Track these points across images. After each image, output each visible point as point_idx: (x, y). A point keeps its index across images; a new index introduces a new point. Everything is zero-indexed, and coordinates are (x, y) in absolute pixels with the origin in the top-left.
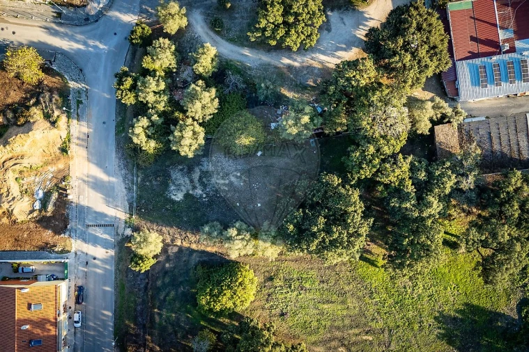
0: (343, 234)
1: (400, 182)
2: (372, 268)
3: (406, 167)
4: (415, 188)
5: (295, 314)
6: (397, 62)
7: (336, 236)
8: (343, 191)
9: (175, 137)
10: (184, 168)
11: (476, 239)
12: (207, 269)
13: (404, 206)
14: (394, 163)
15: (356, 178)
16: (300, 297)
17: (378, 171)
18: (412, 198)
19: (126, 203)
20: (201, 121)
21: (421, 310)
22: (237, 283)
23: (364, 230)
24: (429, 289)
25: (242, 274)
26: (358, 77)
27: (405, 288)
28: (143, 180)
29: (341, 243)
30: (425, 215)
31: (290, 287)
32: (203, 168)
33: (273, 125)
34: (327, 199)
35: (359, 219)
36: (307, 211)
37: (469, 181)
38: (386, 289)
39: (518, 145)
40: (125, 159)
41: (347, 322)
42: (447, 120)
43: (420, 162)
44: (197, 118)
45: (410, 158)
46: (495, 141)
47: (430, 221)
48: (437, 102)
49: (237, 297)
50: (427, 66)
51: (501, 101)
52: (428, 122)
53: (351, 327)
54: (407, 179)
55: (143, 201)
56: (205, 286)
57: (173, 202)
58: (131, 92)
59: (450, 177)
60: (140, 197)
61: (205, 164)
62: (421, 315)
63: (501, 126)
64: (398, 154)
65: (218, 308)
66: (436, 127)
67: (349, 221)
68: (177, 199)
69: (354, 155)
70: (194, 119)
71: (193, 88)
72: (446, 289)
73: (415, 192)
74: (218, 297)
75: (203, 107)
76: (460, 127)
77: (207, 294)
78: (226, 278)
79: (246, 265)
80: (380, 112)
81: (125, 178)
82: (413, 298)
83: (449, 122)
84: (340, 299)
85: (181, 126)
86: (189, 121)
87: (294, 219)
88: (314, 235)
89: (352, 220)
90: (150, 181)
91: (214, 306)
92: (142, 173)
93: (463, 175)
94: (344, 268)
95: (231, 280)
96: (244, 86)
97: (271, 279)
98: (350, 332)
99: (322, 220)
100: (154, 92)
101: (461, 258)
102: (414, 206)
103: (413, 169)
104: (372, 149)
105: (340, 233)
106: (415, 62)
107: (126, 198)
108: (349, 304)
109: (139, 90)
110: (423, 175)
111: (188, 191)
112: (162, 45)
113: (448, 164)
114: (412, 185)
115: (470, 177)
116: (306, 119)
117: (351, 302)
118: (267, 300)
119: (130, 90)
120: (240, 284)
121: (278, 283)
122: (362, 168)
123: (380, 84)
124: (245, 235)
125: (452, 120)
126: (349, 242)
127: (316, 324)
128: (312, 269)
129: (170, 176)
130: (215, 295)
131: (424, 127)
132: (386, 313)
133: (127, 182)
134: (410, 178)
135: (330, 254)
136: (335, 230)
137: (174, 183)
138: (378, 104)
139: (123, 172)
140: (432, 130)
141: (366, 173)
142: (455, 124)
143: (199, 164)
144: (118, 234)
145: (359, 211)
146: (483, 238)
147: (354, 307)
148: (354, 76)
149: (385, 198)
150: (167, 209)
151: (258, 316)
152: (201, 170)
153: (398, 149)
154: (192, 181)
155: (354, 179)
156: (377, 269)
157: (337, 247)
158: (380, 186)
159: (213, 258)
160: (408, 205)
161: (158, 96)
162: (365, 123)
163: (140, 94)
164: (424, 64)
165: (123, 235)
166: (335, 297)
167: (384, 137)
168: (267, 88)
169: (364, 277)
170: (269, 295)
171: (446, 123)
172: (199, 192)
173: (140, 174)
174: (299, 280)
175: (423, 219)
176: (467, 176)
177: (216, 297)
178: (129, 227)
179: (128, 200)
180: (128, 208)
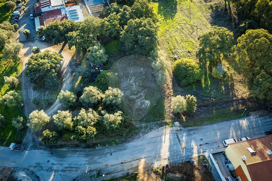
16: (178, 49)
19: (160, 129)
39: (99, 6)
40: (132, 135)
46: (99, 11)
53: (183, 33)
81: (144, 133)
85: (106, 98)
107: (157, 130)
121: (176, 56)
132: (173, 26)
133: (147, 131)
139: (141, 135)
144: (181, 130)
147: (175, 34)
165: (180, 127)
178: (174, 124)
179: (158, 128)
180: (162, 127)
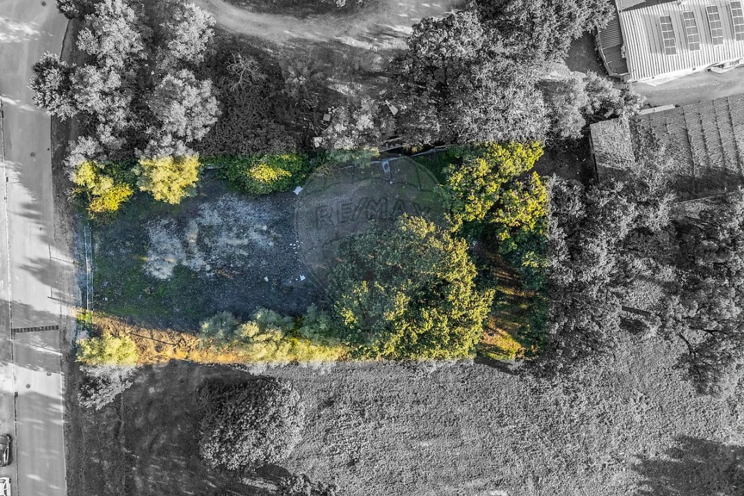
0: (442, 322)
1: (539, 223)
2: (498, 375)
3: (546, 195)
4: (565, 232)
5: (373, 460)
6: (519, 11)
7: (428, 326)
8: (437, 244)
9: (142, 169)
10: (170, 224)
11: (679, 316)
12: (219, 392)
13: (546, 264)
14: (525, 190)
15: (460, 222)
16: (380, 430)
17: (498, 206)
18: (561, 248)
19: (77, 288)
20: (190, 139)
21: (587, 441)
22: (267, 418)
23: (480, 312)
24: (598, 404)
25: (274, 401)
26: (452, 41)
27: (557, 404)
28: (103, 248)
29: (439, 339)
30: (586, 277)
31: (362, 415)
32: (203, 221)
33: (317, 141)
34: (412, 260)
35: (469, 293)
36: (376, 284)
37: (660, 213)
38: (525, 407)
39: (736, 147)
40: (72, 213)
41: (462, 468)
42: (610, 113)
43: (570, 186)
44: (181, 133)
45: (553, 180)
46: (696, 144)
47: (596, 289)
48: (593, 80)
49: (268, 442)
50: (571, 17)
51: (698, 78)
52: (579, 117)
53: (470, 477)
54: (549, 218)
55: (106, 284)
56: (213, 424)
57: (156, 282)
58: (61, 94)
59: (625, 208)
60: (99, 278)
61: (206, 213)
62: (587, 449)
63: (704, 116)
64: (531, 172)
65: (235, 463)
66: (593, 127)
67: (451, 297)
68: (162, 277)
69: (452, 179)
70: (175, 136)
71: (169, 83)
72: (626, 401)
73: (566, 238)
74: (235, 443)
75: (189, 113)
76: (634, 124)
77: (214, 438)
78: (247, 410)
79: (285, 381)
80: (494, 97)
81: (73, 245)
82: (572, 421)
83: (615, 116)
84: (449, 429)
85: (152, 150)
86: (168, 140)
87: (353, 300)
88: (390, 328)
89: (457, 295)
90: (116, 249)
91: (229, 460)
92: (101, 236)
93: (647, 204)
94: (451, 377)
95: (258, 411)
96: (263, 77)
97: (329, 403)
98: (469, 484)
99: (402, 300)
100: (103, 93)
101: (649, 348)
102: (564, 263)
103: (558, 198)
104: (483, 167)
105: (436, 321)
106: (552, 10)
107: (76, 280)
108: (464, 438)
109: (75, 91)
110: (577, 208)
111: (180, 261)
112: (111, 10)
113: (620, 186)
114: (558, 227)
115: (662, 206)
116: (365, 122)
117: (469, 434)
118: (325, 440)
119: (60, 92)
120: (273, 418)
121: (343, 409)
122: (469, 202)
123: (492, 54)
124: (273, 333)
125: (619, 112)
126: (452, 335)
127: (410, 475)
128: (397, 381)
129: (147, 238)
130: (229, 440)
131: (572, 126)
132: (526, 450)
133: (76, 253)
134: (555, 214)
135: (421, 359)
136: (426, 315)
137: (155, 250)
138: (490, 85)
139: (69, 235)
140: (586, 131)
141: (477, 210)
142: (625, 118)
143: (196, 214)
144: (65, 342)
145: (469, 279)
146: (693, 314)
147: (473, 442)
148: (445, 40)
149: (513, 252)
150: (145, 296)
151: (311, 466)
152: (199, 224)
153: (530, 163)
154: (185, 244)
155: (456, 222)
156: (508, 376)
157: (433, 346)
158: (502, 232)
159: (229, 373)
160: (555, 263)
161: (109, 99)
162: (468, 119)
163: (76, 96)
164: (566, 13)
165: (74, 343)
166: (439, 426)
167: (504, 144)
168: (299, 74)
169: (487, 389)
170: (327, 431)
171: (610, 118)
172: (198, 262)
173: (97, 238)
174: (376, 401)
175: (582, 287)
176: (656, 205)
177: (229, 444)
178: (83, 330)
179: (80, 283)
180: (80, 296)
